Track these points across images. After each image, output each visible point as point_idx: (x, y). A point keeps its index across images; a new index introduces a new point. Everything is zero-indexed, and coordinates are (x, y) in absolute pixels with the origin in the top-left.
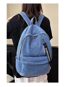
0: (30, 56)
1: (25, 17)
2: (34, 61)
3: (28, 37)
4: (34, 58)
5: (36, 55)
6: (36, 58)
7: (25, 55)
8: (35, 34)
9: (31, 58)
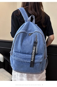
0: (21, 53)
1: (24, 13)
2: (24, 58)
3: (21, 34)
4: (24, 55)
5: (27, 52)
6: (27, 55)
7: (17, 51)
8: (30, 31)
9: (21, 54)
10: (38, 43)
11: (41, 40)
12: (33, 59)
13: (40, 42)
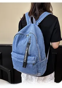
2: (18, 58)
5: (21, 52)
10: (31, 44)
11: (34, 41)
12: (25, 60)
13: (32, 43)
